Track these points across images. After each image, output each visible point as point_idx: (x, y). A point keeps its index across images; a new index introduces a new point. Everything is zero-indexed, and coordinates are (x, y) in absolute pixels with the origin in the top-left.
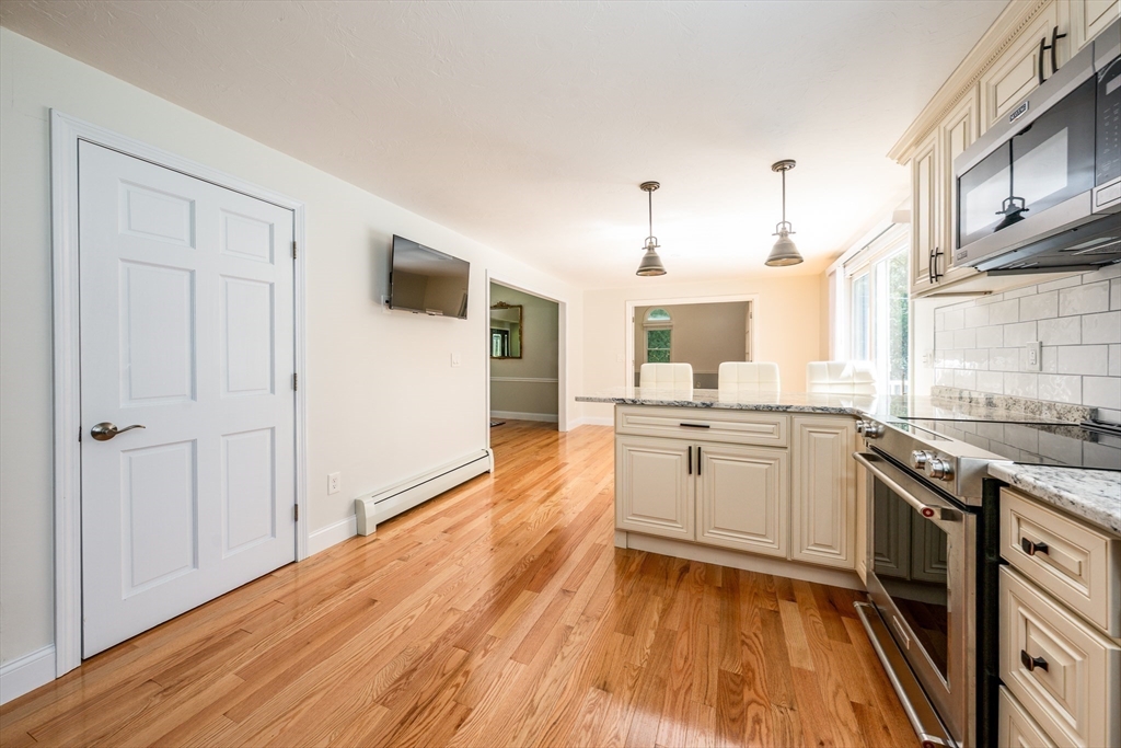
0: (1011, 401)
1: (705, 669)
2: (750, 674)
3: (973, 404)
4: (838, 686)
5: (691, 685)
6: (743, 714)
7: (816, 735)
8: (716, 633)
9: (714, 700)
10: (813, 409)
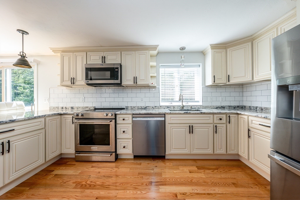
0: (78, 108)
1: (70, 192)
2: (77, 182)
3: (67, 109)
4: (87, 168)
5: (75, 196)
6: (89, 184)
7: (97, 173)
8: (55, 189)
9: (83, 190)
10: (52, 114)
